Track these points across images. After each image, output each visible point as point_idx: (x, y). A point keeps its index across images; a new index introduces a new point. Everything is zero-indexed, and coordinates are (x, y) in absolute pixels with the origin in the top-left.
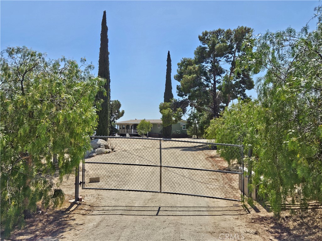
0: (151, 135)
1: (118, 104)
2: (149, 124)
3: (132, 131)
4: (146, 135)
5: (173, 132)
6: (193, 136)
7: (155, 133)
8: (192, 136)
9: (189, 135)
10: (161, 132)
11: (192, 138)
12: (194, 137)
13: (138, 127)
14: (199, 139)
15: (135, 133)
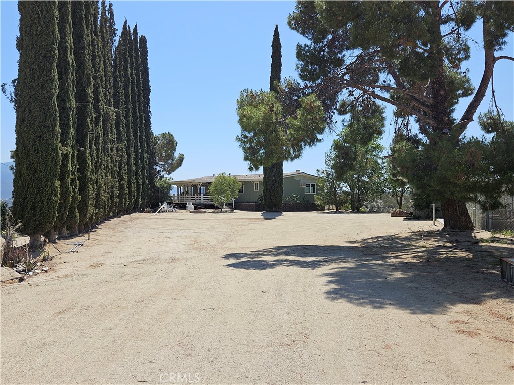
0: (240, 205)
1: (170, 141)
2: (235, 182)
3: (202, 198)
4: (230, 205)
5: (286, 198)
6: (326, 207)
7: (249, 200)
8: (324, 207)
9: (319, 206)
10: (261, 198)
11: (324, 210)
12: (329, 208)
13: (212, 188)
14: (340, 212)
15: (209, 202)
